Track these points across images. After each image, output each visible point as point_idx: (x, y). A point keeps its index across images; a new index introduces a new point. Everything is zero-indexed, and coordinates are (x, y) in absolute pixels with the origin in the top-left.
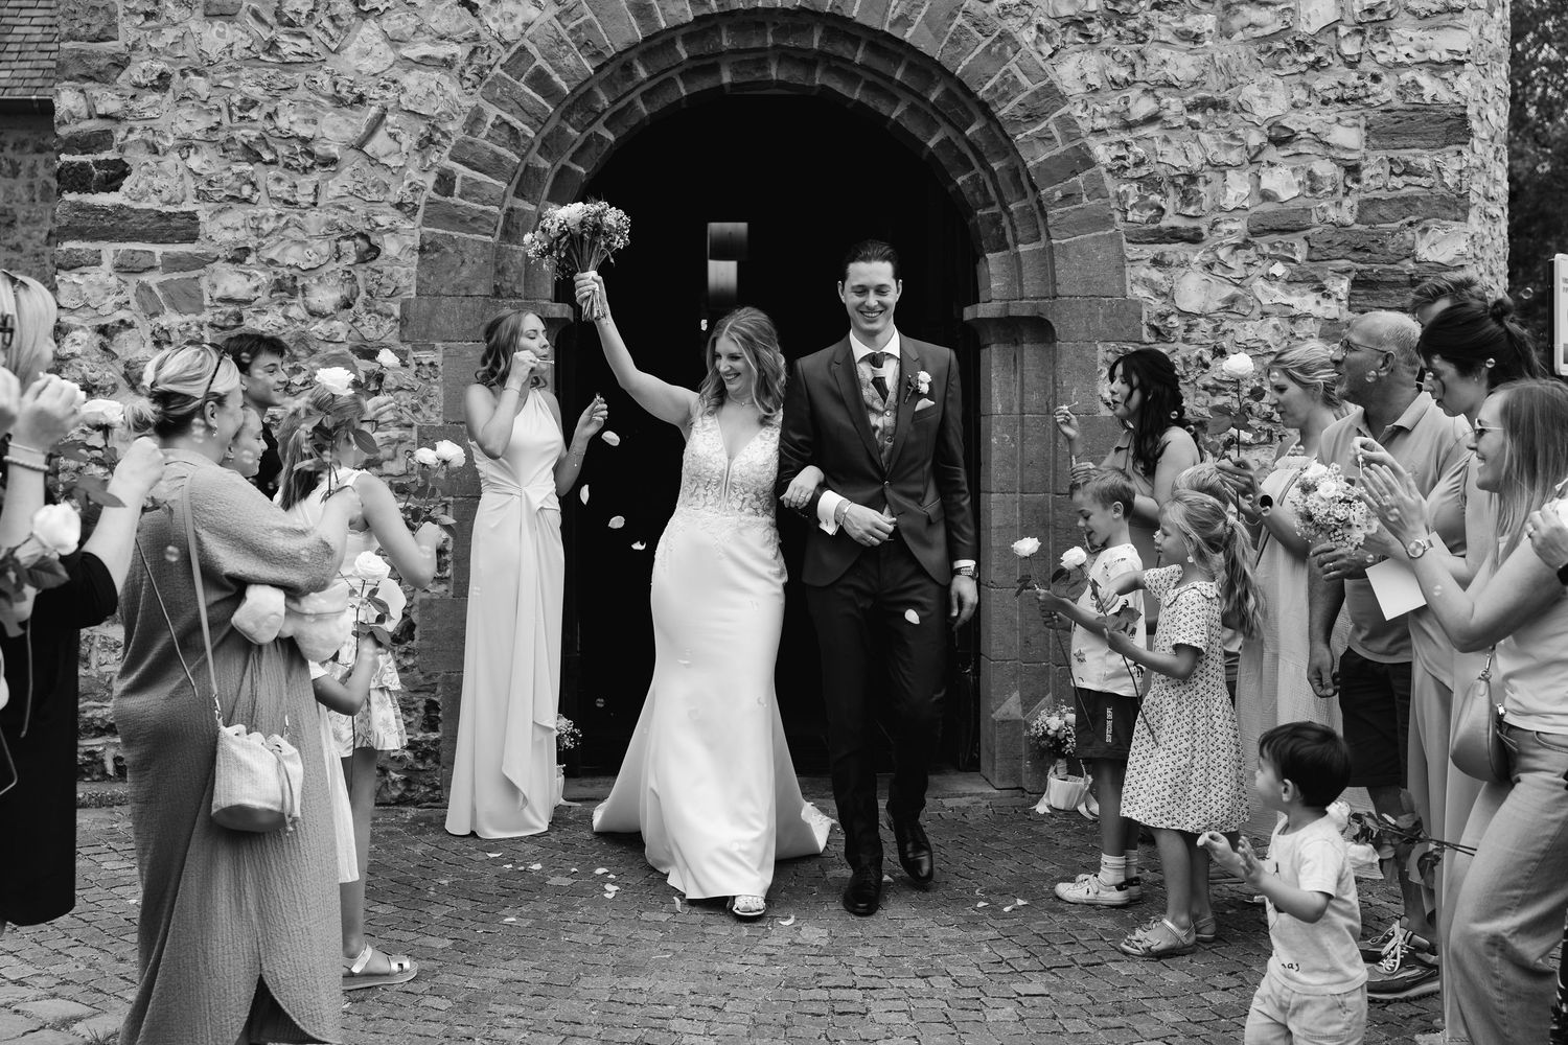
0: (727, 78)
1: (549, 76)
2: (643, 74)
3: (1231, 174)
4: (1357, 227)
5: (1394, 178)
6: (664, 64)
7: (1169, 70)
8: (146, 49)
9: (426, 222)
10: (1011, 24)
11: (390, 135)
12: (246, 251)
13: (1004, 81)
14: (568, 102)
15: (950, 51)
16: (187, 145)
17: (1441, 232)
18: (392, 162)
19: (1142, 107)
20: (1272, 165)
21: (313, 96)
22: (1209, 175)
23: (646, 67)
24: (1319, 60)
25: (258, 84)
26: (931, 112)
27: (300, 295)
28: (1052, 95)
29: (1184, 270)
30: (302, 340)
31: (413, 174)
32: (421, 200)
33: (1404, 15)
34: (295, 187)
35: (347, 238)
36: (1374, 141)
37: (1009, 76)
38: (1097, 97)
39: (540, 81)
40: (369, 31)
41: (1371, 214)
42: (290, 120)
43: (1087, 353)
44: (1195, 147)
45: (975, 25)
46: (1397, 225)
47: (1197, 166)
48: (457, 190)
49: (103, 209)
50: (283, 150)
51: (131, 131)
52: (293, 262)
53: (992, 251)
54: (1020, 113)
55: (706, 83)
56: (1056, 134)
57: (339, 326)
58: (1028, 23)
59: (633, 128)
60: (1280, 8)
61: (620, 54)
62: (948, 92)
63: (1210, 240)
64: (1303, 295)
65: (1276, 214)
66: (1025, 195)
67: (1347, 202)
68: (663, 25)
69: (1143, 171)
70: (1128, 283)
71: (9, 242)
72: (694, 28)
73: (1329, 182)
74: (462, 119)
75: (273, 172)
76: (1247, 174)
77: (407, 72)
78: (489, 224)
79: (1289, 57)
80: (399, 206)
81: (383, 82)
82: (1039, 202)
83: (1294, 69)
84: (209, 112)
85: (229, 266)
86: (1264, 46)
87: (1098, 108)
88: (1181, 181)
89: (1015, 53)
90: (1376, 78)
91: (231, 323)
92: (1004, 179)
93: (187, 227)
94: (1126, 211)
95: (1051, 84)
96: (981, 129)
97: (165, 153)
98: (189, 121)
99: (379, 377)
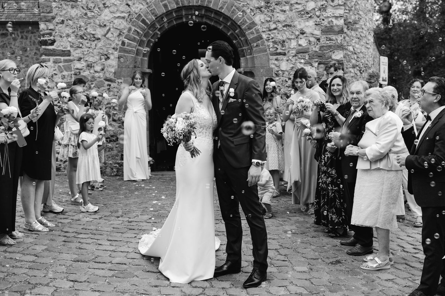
0: (184, 20)
1: (145, 20)
2: (165, 19)
3: (292, 40)
4: (319, 52)
5: (327, 41)
6: (170, 18)
7: (279, 18)
8: (59, 15)
9: (120, 52)
10: (245, 8)
11: (111, 33)
12: (81, 58)
13: (243, 21)
14: (150, 26)
15: (232, 14)
16: (68, 36)
17: (337, 53)
18: (112, 39)
19: (273, 26)
20: (301, 38)
21: (95, 25)
22: (287, 41)
23: (167, 18)
24: (311, 16)
25: (83, 22)
26: (228, 27)
27: (93, 68)
28: (254, 24)
29: (282, 61)
30: (93, 77)
31: (116, 42)
32: (118, 47)
33: (329, 6)
34: (91, 44)
35: (103, 55)
36: (323, 33)
37: (244, 20)
38: (263, 24)
39: (143, 21)
40: (107, 11)
41: (322, 49)
42: (90, 30)
43: (261, 79)
44: (284, 35)
45: (237, 9)
46: (328, 51)
47: (285, 39)
48: (126, 45)
49: (50, 50)
50: (89, 37)
51: (56, 33)
52: (91, 61)
53: (242, 57)
54: (247, 28)
55: (180, 21)
56: (255, 32)
57: (101, 74)
58: (248, 8)
59: (164, 31)
60: (303, 5)
61: (161, 15)
62: (232, 23)
63: (288, 55)
64: (308, 66)
65: (302, 49)
66: (248, 45)
67: (317, 46)
68: (170, 9)
69: (273, 40)
70: (270, 64)
71: (26, 55)
72: (177, 10)
73: (313, 42)
74: (127, 30)
75: (87, 41)
76: (296, 41)
77: (115, 19)
78: (133, 52)
79: (305, 15)
80: (114, 48)
81: (110, 22)
82: (251, 47)
83: (306, 18)
84: (73, 28)
85: (78, 62)
86: (299, 13)
87: (264, 26)
88: (281, 42)
89: (246, 15)
90: (323, 20)
91: (78, 74)
92: (244, 42)
93: (68, 54)
94: (270, 49)
95: (253, 21)
96: (239, 31)
97: (63, 37)
98: (69, 31)
99: (110, 85)
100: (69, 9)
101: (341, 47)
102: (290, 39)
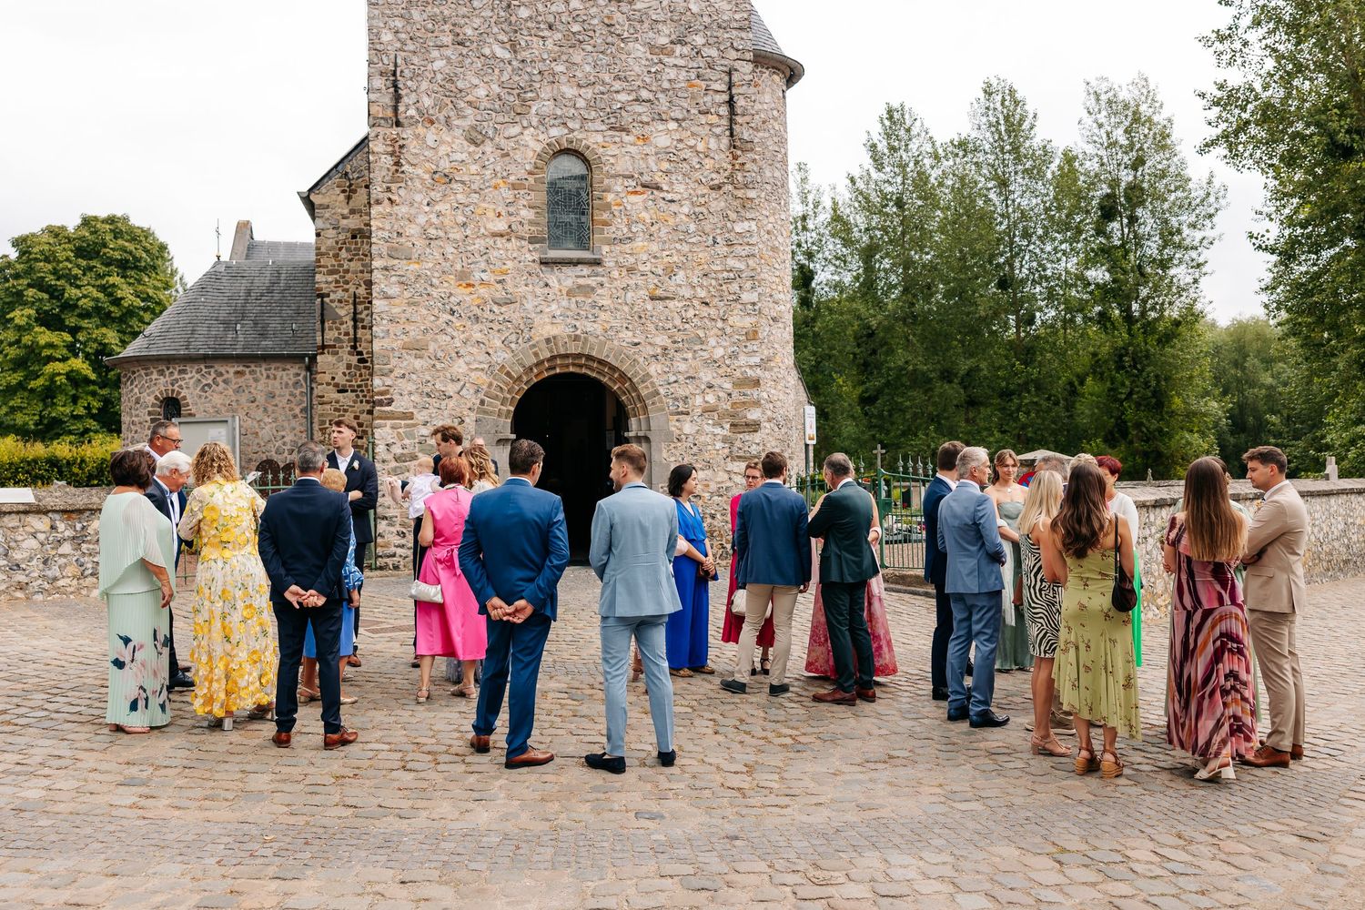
0: (558, 371)
1: (510, 373)
2: (535, 371)
3: (697, 396)
4: (731, 410)
5: (740, 397)
6: (541, 369)
7: (679, 369)
8: (399, 367)
9: (477, 413)
11: (467, 389)
12: (427, 422)
14: (515, 379)
15: (620, 364)
16: (410, 393)
17: (753, 411)
18: (468, 397)
19: (672, 379)
20: (708, 394)
21: (445, 379)
22: (691, 397)
23: (537, 369)
24: (720, 365)
25: (430, 376)
26: (615, 380)
28: (648, 375)
29: (685, 423)
31: (473, 400)
32: (476, 407)
33: (742, 353)
34: (441, 404)
36: (735, 387)
37: (636, 371)
38: (660, 376)
39: (508, 374)
40: (461, 361)
41: (735, 407)
42: (439, 386)
43: (660, 446)
44: (687, 389)
45: (626, 357)
46: (741, 409)
47: (688, 394)
48: (485, 405)
49: (387, 412)
51: (394, 389)
53: (633, 418)
54: (639, 381)
55: (552, 372)
56: (649, 386)
59: (532, 385)
60: (709, 351)
61: (530, 366)
62: (619, 375)
63: (692, 414)
64: (717, 429)
65: (709, 407)
66: (641, 403)
67: (728, 403)
68: (541, 358)
69: (673, 396)
70: (670, 427)
72: (550, 359)
73: (723, 398)
74: (487, 385)
75: (434, 400)
76: (701, 396)
77: (471, 372)
78: (494, 413)
79: (712, 365)
80: (470, 409)
81: (465, 375)
82: (645, 405)
83: (713, 368)
84: (416, 384)
85: (423, 426)
86: (705, 362)
87: (661, 379)
88: (683, 398)
89: (638, 364)
90: (735, 370)
92: (635, 398)
93: (410, 416)
94: (669, 407)
96: (629, 385)
97: (404, 395)
98: (411, 387)
100: (412, 360)
101: (757, 403)
102: (694, 395)
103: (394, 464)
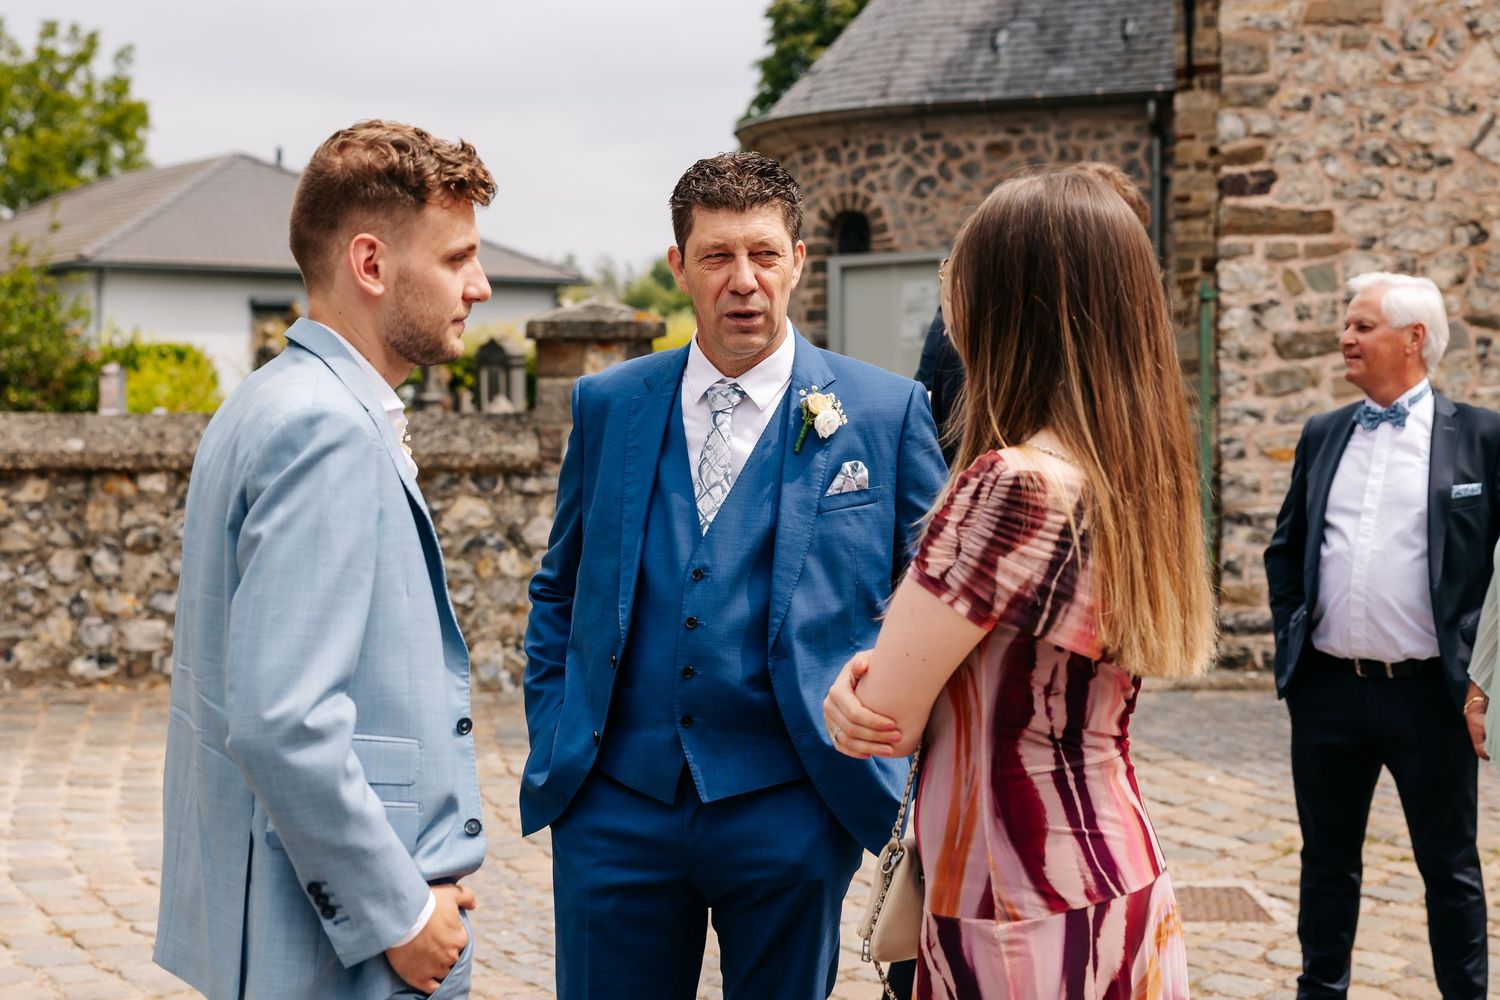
8: (1292, 79)
11: (1497, 137)
12: (1374, 239)
16: (1325, 155)
21: (1432, 109)
25: (1386, 101)
34: (1417, 184)
35: (1461, 225)
40: (1481, 51)
42: (1412, 129)
49: (1255, 210)
51: (1279, 145)
52: (1413, 248)
57: (1454, 300)
75: (1397, 173)
81: (1493, 93)
84: (1344, 127)
85: (1360, 252)
93: (1323, 222)
97: (1308, 161)
98: (1328, 136)
99: (1487, 342)
100: (1333, 55)
103: (1273, 364)
